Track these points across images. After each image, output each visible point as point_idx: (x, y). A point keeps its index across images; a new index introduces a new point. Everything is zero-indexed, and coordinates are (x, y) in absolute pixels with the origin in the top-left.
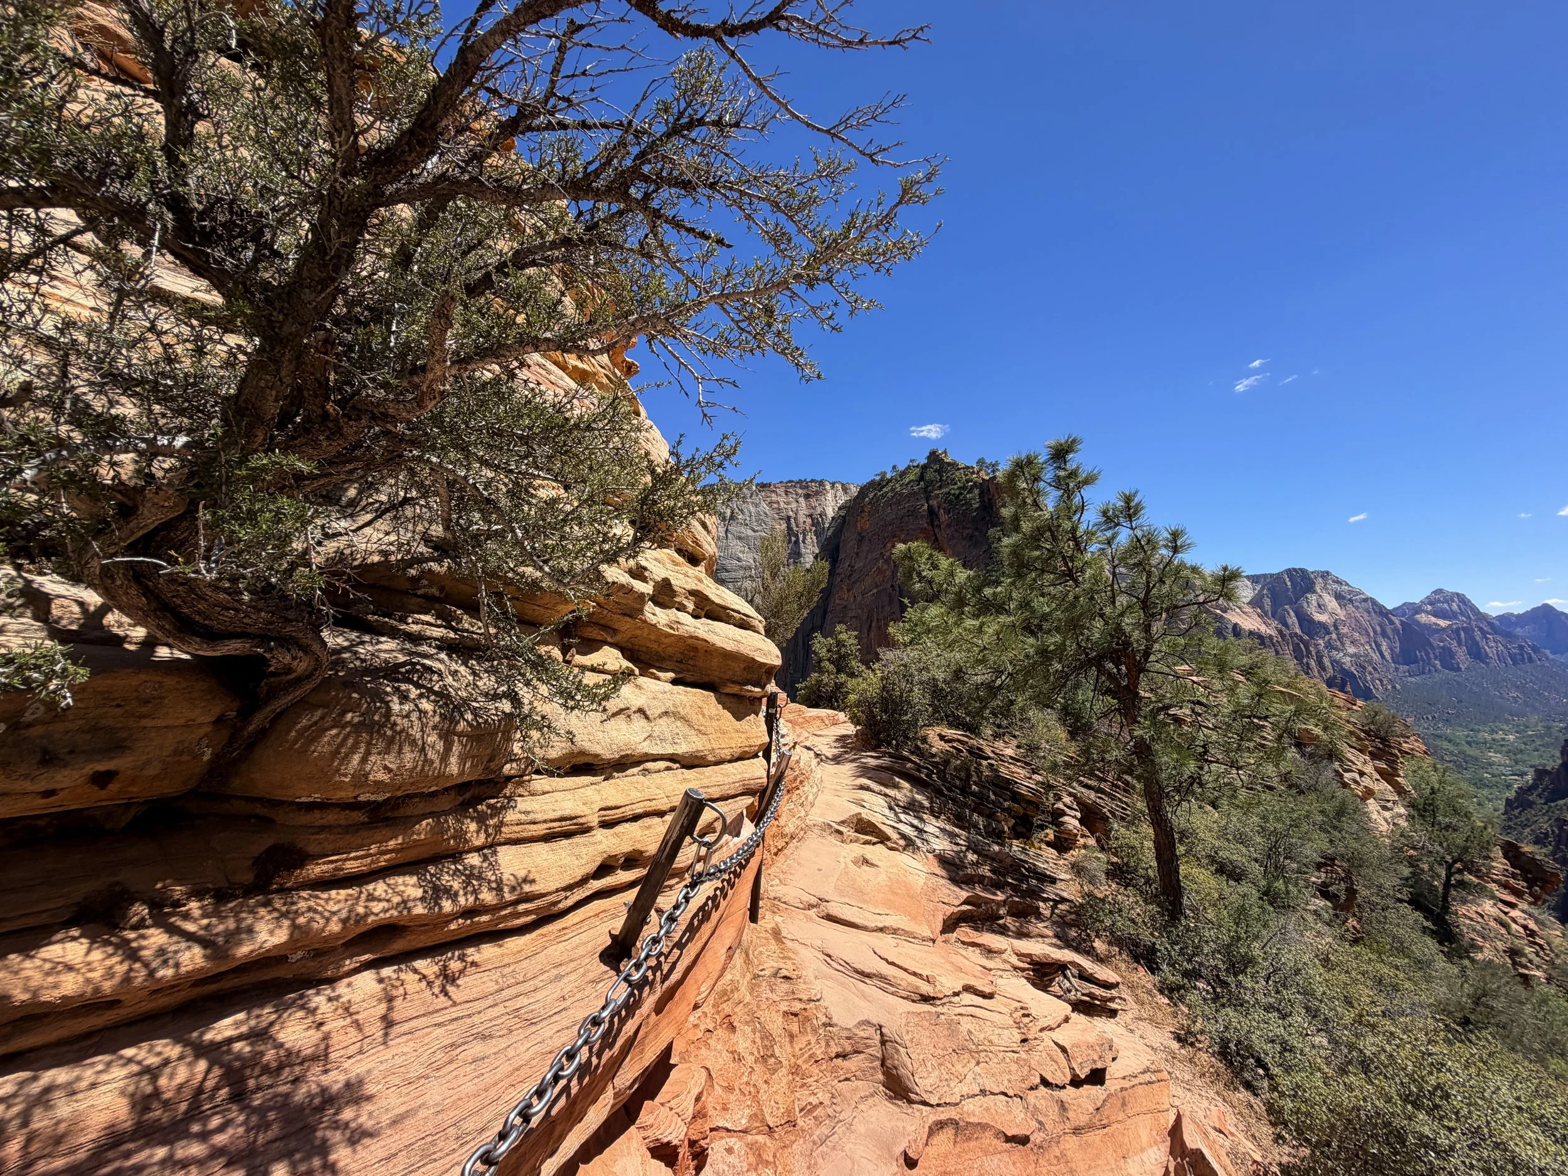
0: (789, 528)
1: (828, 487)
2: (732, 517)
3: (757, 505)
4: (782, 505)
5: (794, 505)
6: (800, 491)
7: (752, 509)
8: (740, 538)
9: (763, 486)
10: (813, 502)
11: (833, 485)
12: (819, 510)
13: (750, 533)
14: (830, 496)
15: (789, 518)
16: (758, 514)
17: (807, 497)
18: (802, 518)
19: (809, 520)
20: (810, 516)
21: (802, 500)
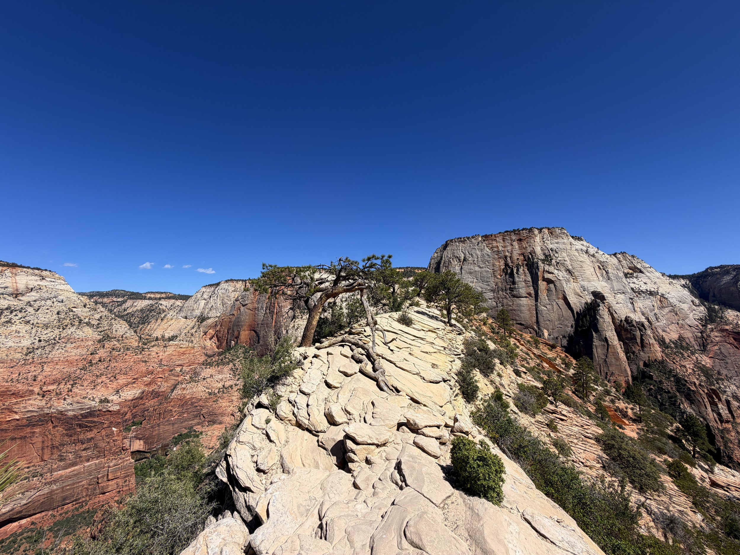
0: (506, 265)
1: (536, 232)
2: (465, 260)
3: (482, 250)
4: (500, 248)
5: (509, 248)
6: (514, 238)
7: (479, 253)
8: (471, 273)
9: (486, 237)
10: (524, 244)
11: (540, 230)
12: (529, 250)
13: (477, 269)
14: (538, 239)
15: (506, 257)
16: (483, 255)
17: (520, 240)
18: (516, 256)
19: (522, 258)
20: (523, 254)
21: (515, 244)
